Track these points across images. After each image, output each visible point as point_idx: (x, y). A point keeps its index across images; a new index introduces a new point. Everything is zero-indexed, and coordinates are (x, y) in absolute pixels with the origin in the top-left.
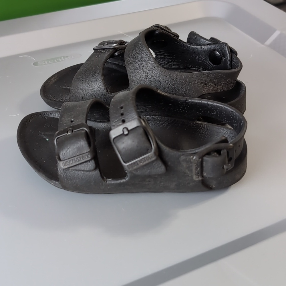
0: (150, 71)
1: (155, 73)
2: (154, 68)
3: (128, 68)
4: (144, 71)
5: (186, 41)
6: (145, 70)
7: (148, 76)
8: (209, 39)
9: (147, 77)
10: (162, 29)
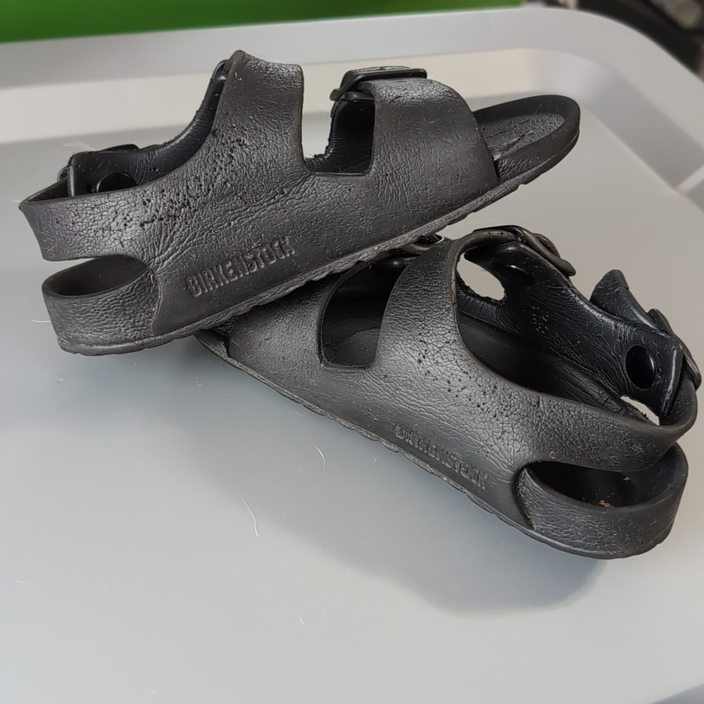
0: (435, 348)
1: (445, 357)
2: (448, 342)
3: (386, 316)
4: (421, 341)
5: (588, 295)
6: (425, 339)
7: (424, 357)
8: (647, 311)
9: (422, 359)
10: (528, 243)
